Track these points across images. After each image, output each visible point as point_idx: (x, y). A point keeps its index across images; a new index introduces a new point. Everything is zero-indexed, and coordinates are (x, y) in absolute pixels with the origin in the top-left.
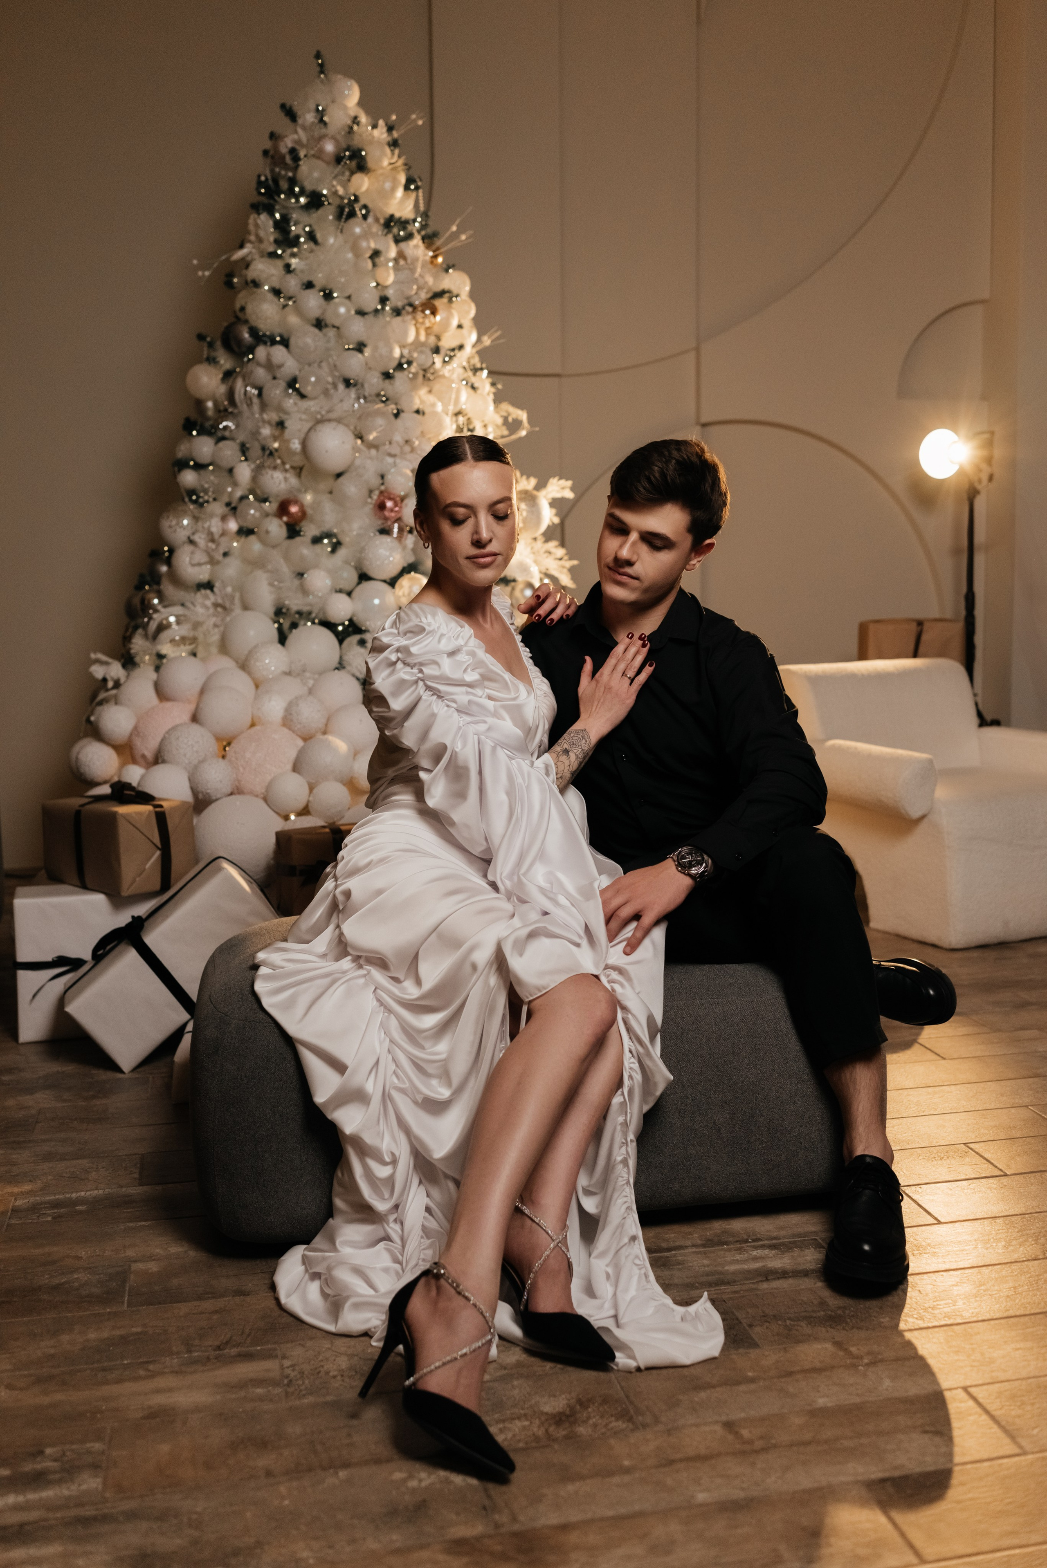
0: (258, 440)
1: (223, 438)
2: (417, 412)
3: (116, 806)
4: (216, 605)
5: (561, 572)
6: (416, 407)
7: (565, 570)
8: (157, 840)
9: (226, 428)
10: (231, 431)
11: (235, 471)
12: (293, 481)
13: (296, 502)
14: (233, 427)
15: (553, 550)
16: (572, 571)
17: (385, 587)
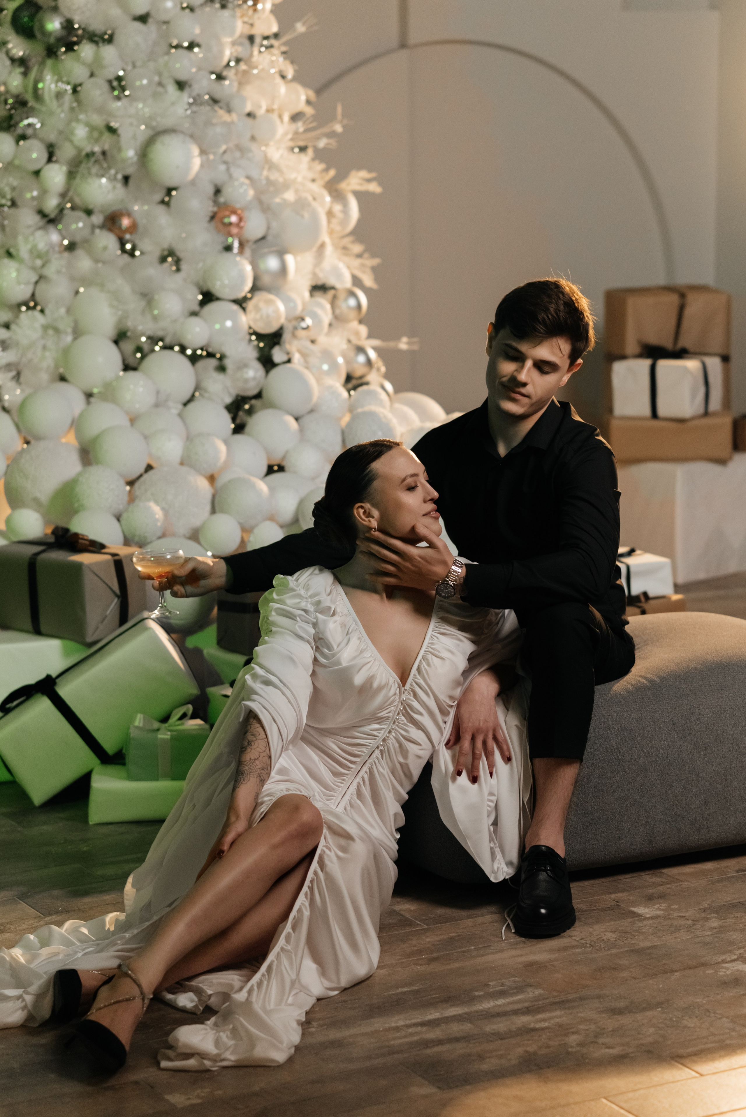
0: (71, 142)
1: (23, 137)
2: (249, 115)
3: (72, 555)
4: (45, 328)
5: (364, 272)
6: (248, 108)
7: (368, 270)
8: (116, 588)
9: (29, 125)
10: (35, 129)
11: (42, 173)
12: (120, 191)
13: (129, 215)
14: (38, 126)
15: (350, 246)
16: (374, 270)
17: (235, 307)
